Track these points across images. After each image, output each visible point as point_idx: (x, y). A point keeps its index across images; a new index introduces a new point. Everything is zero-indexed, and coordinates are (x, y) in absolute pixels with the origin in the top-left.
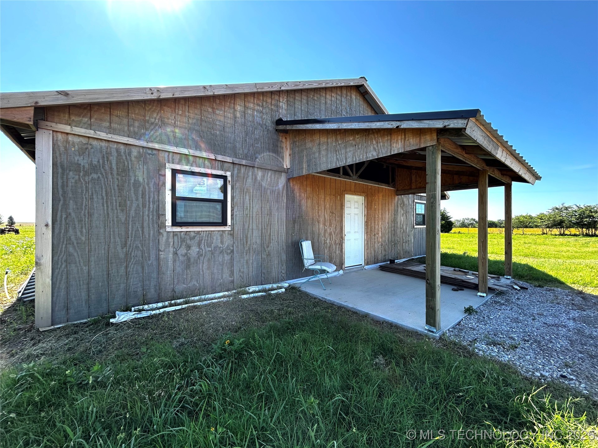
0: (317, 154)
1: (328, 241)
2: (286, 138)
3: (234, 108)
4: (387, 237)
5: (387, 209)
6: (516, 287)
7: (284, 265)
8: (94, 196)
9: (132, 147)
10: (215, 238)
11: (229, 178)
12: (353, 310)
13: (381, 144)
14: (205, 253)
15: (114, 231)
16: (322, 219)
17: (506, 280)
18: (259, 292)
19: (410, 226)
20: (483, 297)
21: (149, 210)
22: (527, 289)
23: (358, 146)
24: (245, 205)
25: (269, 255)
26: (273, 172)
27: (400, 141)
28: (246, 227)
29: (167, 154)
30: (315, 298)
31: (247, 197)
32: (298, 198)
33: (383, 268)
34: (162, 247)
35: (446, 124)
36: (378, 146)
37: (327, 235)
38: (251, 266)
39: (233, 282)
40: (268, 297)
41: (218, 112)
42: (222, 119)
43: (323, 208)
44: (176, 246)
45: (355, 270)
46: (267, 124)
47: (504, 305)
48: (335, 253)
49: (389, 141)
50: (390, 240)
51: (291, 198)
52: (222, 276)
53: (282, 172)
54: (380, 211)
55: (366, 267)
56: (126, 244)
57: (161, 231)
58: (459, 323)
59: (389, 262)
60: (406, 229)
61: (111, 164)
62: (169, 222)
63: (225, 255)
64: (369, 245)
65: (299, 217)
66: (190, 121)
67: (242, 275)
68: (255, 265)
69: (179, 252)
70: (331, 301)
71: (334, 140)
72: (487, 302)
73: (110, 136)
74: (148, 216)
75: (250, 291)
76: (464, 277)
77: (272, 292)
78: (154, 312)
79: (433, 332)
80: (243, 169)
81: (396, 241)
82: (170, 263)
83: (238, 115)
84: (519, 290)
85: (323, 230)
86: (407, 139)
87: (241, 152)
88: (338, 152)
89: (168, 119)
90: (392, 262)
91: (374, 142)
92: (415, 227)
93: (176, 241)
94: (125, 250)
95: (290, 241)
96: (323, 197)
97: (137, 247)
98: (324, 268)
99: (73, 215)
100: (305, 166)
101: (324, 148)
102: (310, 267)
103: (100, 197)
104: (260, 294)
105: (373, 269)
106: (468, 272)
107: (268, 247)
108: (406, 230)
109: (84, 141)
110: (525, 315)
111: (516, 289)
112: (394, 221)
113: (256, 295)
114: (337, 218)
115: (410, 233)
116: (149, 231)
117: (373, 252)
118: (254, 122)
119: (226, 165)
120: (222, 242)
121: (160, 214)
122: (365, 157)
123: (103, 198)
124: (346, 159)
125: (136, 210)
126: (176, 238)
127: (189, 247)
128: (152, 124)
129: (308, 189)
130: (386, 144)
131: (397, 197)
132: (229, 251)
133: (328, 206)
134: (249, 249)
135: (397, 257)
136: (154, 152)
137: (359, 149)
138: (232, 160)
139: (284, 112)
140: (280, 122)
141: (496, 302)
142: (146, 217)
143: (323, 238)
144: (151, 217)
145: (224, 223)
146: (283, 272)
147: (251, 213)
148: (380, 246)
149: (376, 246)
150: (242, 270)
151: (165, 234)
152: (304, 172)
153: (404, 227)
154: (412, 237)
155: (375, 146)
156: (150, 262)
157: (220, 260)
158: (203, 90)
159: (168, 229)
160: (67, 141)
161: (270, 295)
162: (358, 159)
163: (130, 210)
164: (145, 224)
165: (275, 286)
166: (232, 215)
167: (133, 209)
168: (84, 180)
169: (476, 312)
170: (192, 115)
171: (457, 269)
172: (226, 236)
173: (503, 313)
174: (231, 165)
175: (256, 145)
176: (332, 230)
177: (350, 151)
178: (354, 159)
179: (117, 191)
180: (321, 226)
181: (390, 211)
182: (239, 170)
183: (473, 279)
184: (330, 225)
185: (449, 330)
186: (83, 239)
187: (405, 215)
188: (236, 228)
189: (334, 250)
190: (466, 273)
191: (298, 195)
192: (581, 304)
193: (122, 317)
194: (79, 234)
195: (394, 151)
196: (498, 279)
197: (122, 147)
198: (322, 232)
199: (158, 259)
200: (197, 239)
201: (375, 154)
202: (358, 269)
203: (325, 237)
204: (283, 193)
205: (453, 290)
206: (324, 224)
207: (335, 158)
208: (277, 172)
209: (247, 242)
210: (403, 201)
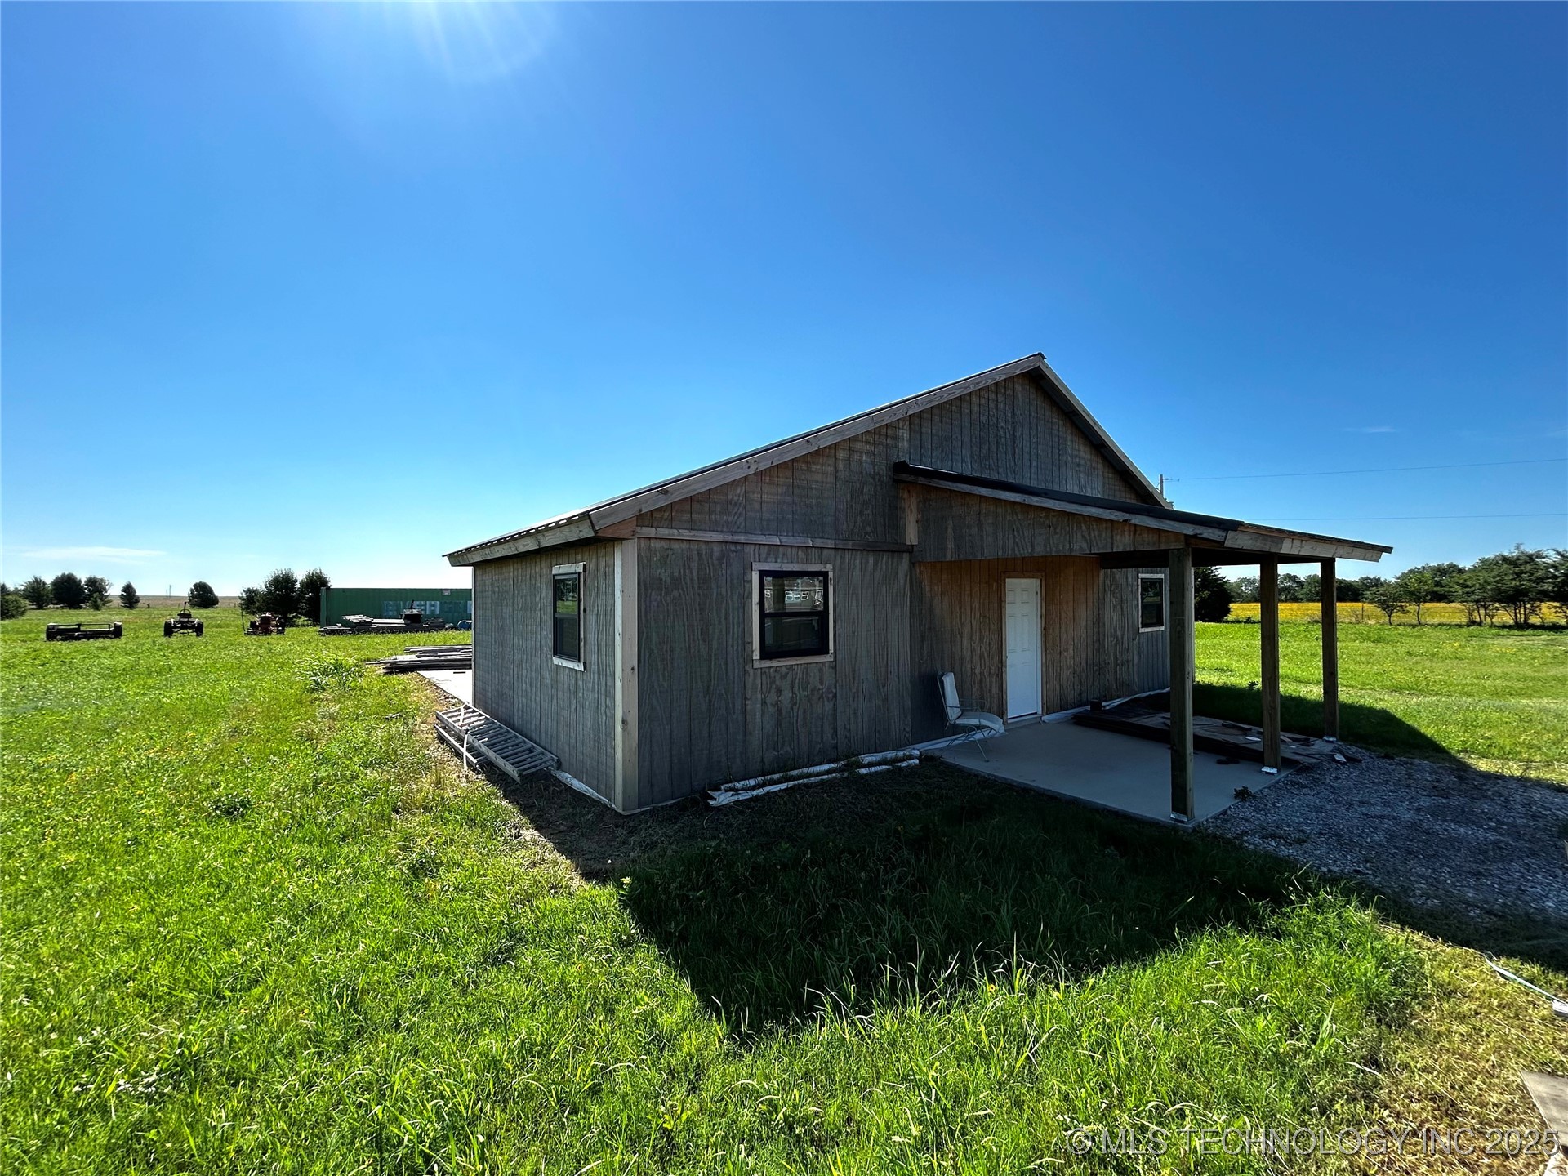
0: (975, 530)
1: (977, 671)
2: (909, 492)
3: (835, 456)
4: (1084, 655)
5: (1083, 599)
6: (1339, 757)
7: (909, 717)
8: (676, 623)
9: (713, 544)
10: (812, 674)
11: (831, 575)
12: (1049, 793)
13: (1096, 533)
14: (801, 700)
15: (695, 672)
16: (966, 630)
17: (1326, 744)
18: (879, 763)
19: (1130, 629)
20: (1272, 774)
21: (733, 637)
22: (1360, 761)
23: (1055, 529)
24: (851, 617)
25: (885, 700)
26: (890, 554)
27: (1126, 533)
28: (853, 655)
29: (753, 547)
30: (976, 776)
31: (854, 603)
32: (928, 594)
33: (1079, 721)
34: (748, 694)
35: (1198, 532)
36: (1089, 534)
37: (976, 658)
38: (860, 720)
39: (836, 747)
40: (897, 773)
41: (814, 467)
42: (818, 477)
43: (968, 608)
44: (764, 690)
45: (1027, 723)
46: (881, 473)
47: (1307, 787)
48: (990, 691)
49: (1109, 531)
50: (1090, 662)
51: (918, 598)
52: (822, 738)
53: (903, 552)
54: (1071, 604)
55: (1046, 718)
56: (708, 690)
57: (747, 668)
58: (1224, 813)
59: (1089, 707)
60: (1123, 635)
61: (692, 573)
62: (757, 655)
63: (826, 703)
64: (1051, 674)
65: (930, 629)
66: (780, 490)
67: (848, 735)
68: (866, 718)
69: (768, 701)
70: (1006, 779)
71: (1009, 511)
72: (1277, 782)
73: (693, 533)
74: (733, 646)
75: (866, 762)
76: (1241, 738)
77: (904, 764)
78: (755, 793)
79: (1183, 822)
80: (848, 556)
81: (1102, 664)
82: (758, 716)
83: (841, 466)
84: (1343, 764)
85: (969, 652)
86: (1138, 532)
87: (845, 527)
88: (1018, 532)
89: (754, 493)
90: (1096, 706)
91: (1084, 528)
92: (1142, 630)
93: (764, 682)
94: (707, 699)
95: (917, 674)
96: (968, 588)
97: (720, 695)
98: (985, 722)
99: (656, 651)
100: (950, 545)
101: (990, 521)
102: (958, 722)
103: (681, 623)
104: (884, 767)
105: (1059, 722)
106: (1250, 729)
107: (884, 686)
108: (1122, 638)
109: (664, 544)
110: (1337, 802)
111: (1338, 761)
112: (1099, 621)
113: (878, 768)
114: (992, 626)
115: (1131, 644)
116: (734, 669)
117: (1058, 689)
118: (862, 473)
119: (825, 552)
120: (821, 682)
121: (746, 643)
122: (1067, 548)
123: (684, 625)
124: (1033, 546)
125: (719, 639)
126: (764, 677)
127: (779, 691)
128: (736, 504)
129: (945, 576)
130: (1104, 535)
131: (1102, 573)
132: (831, 696)
133: (976, 604)
134: (858, 691)
135: (1105, 696)
136: (739, 547)
137: (1056, 533)
138: (835, 544)
139: (906, 445)
140: (901, 468)
141: (1293, 783)
142: (730, 649)
143: (969, 666)
144: (735, 647)
145: (824, 650)
146: (907, 729)
147: (860, 630)
148: (1072, 675)
149: (1063, 675)
150: (848, 727)
151: (751, 672)
152: (949, 556)
153: (1119, 633)
154: (1135, 652)
155: (1086, 535)
156: (735, 717)
157: (820, 712)
158: (806, 446)
159: (757, 665)
160: (650, 549)
161: (900, 768)
162: (1054, 549)
163: (712, 640)
164: (729, 657)
165: (901, 754)
166: (835, 635)
167: (716, 637)
168: (666, 601)
169: (1254, 797)
170: (781, 481)
171: (1229, 723)
172: (826, 669)
173: (1300, 800)
174: (832, 552)
175: (866, 512)
176: (983, 649)
177: (1040, 535)
178: (1048, 549)
179: (698, 612)
180: (966, 643)
181: (1090, 604)
182: (843, 558)
183: (1257, 742)
184: (981, 640)
185: (1207, 820)
186: (666, 685)
187: (1119, 607)
188: (839, 657)
189: (988, 687)
190: (1246, 732)
191: (928, 589)
192: (1449, 788)
193: (722, 798)
194: (661, 677)
195: (1118, 547)
196: (1307, 743)
197: (703, 546)
198: (967, 655)
199: (744, 711)
200: (789, 677)
201: (1084, 545)
202: (1032, 723)
203: (972, 662)
204: (904, 589)
205: (1220, 762)
206: (971, 639)
207: (1011, 541)
208: (896, 554)
209: (854, 679)
210: (1115, 578)
